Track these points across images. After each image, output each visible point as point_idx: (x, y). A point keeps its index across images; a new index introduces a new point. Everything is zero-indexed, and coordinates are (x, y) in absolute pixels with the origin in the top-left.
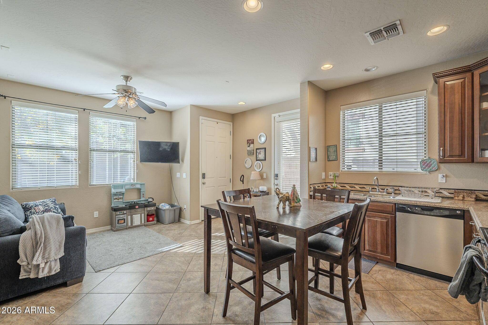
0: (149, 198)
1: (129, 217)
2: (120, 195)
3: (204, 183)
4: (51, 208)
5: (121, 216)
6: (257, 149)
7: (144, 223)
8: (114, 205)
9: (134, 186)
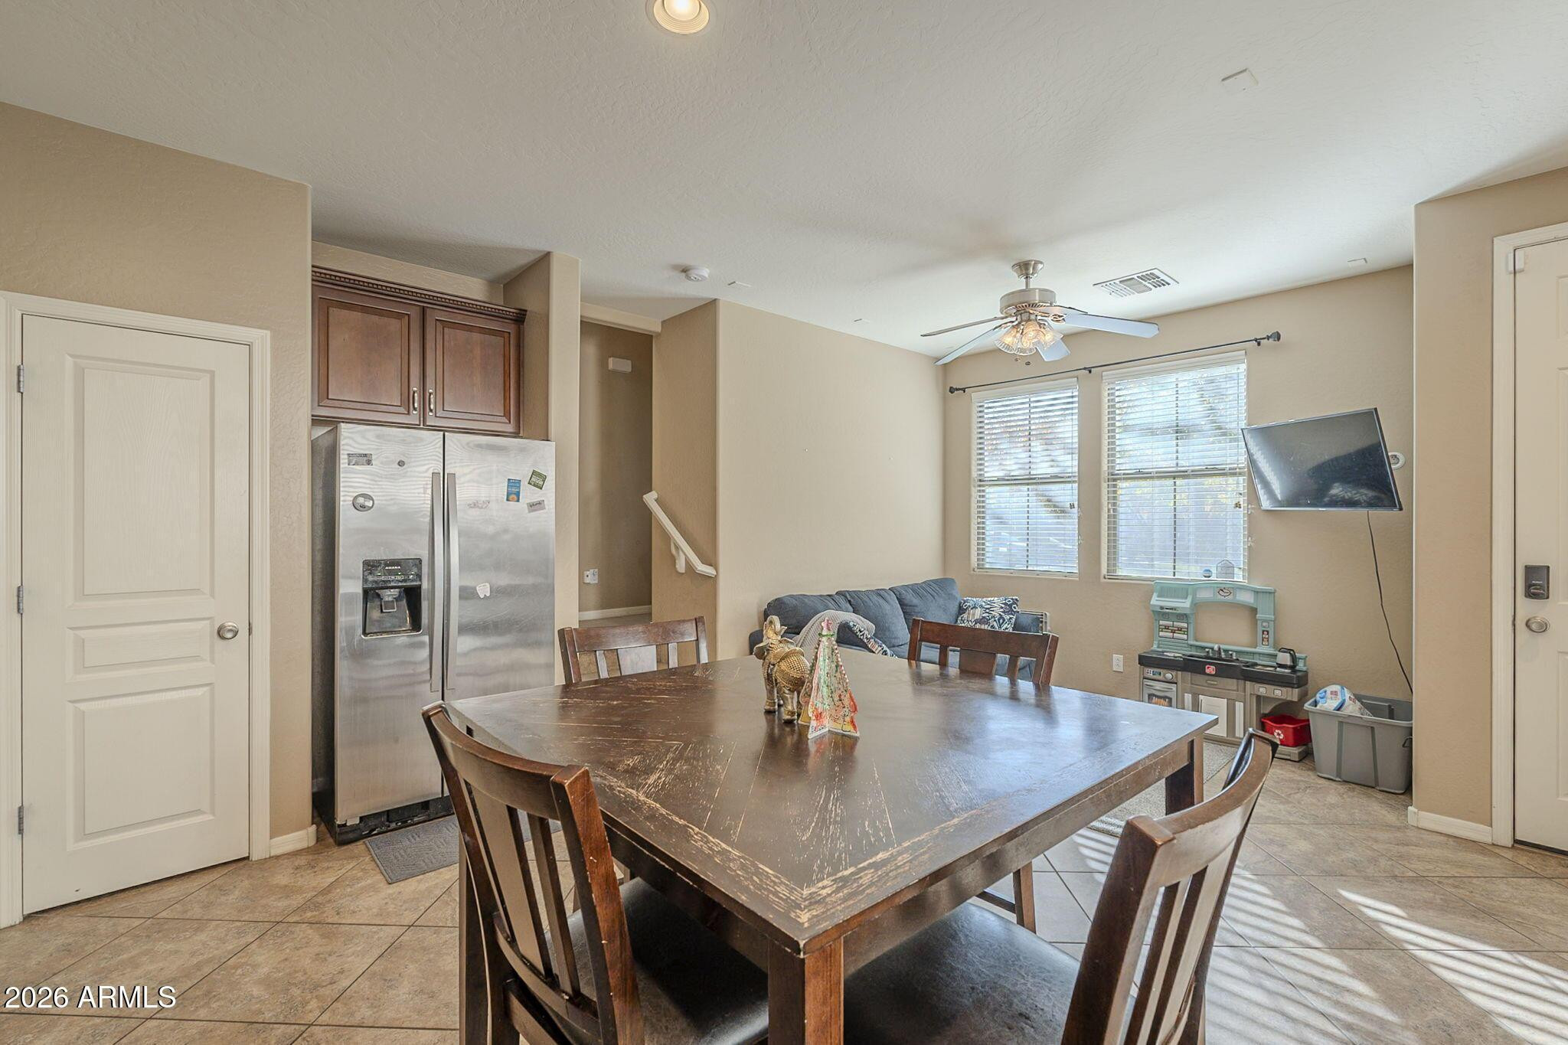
0: (1281, 650)
1: (1188, 698)
2: (1177, 618)
5: (1159, 686)
8: (1158, 647)
9: (1231, 597)
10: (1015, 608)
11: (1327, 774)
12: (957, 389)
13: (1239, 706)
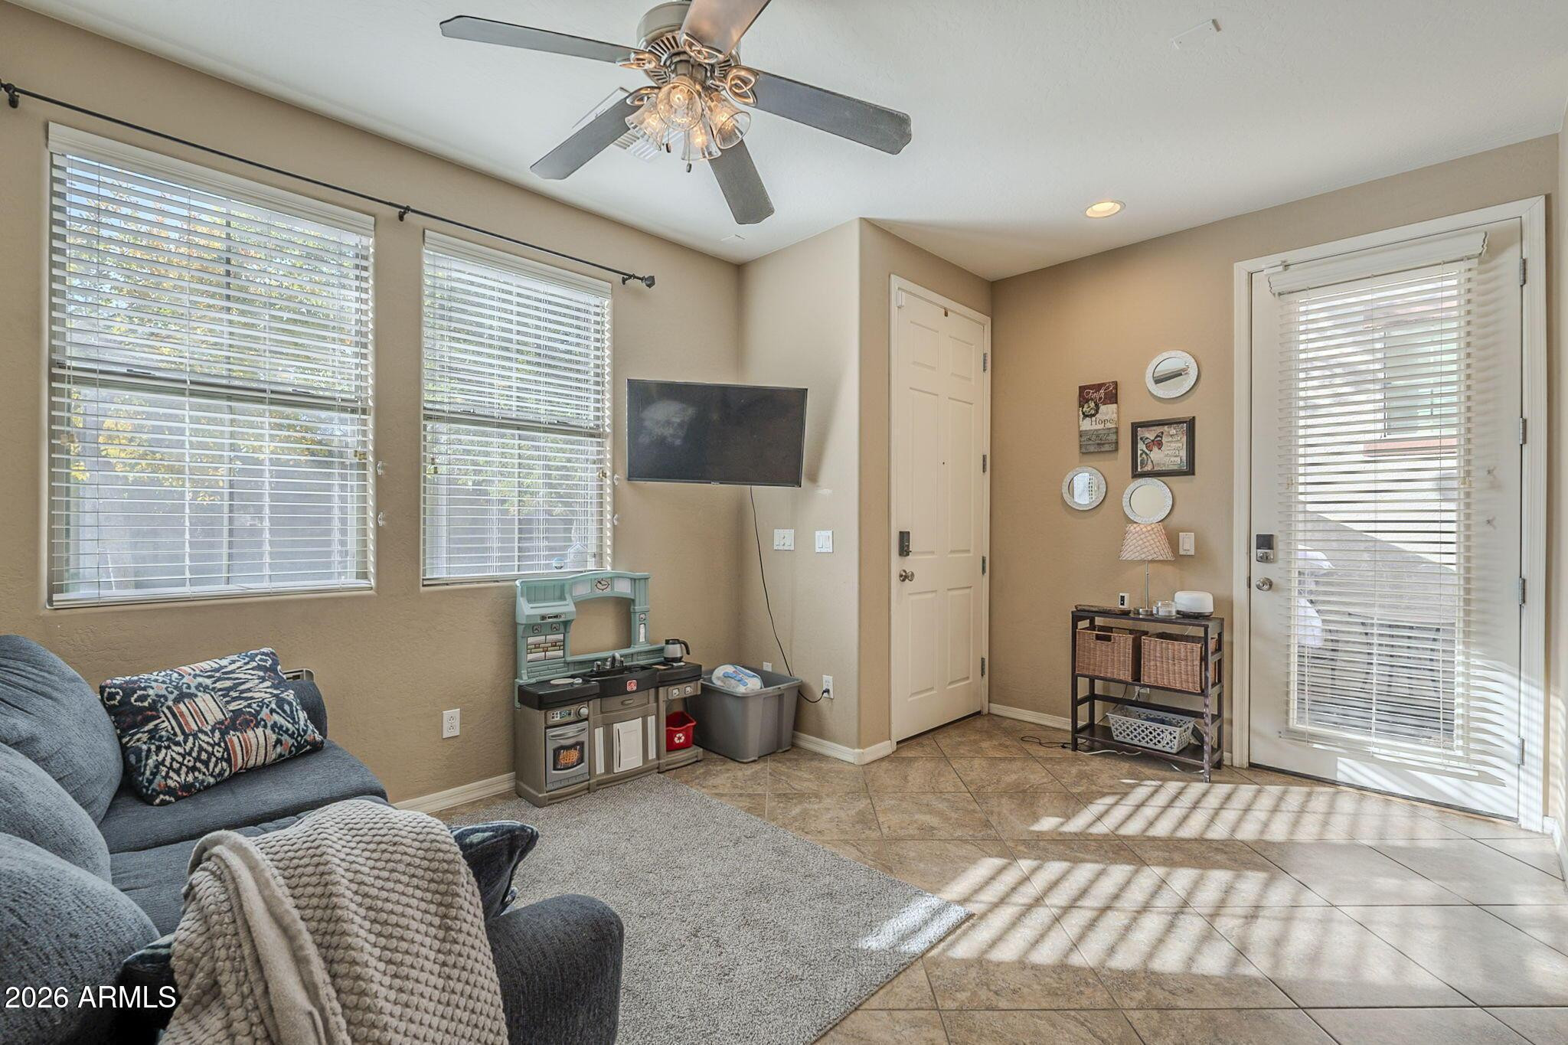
0: (667, 642)
1: (599, 733)
2: (553, 629)
3: (905, 577)
4: (262, 704)
5: (571, 731)
6: (1135, 427)
7: (658, 757)
9: (609, 589)
13: (651, 721)
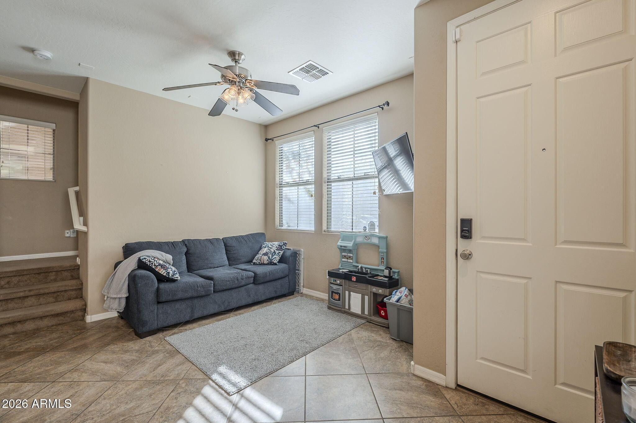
0: (386, 268)
1: (347, 293)
2: (348, 252)
5: (335, 287)
8: (341, 267)
9: (369, 240)
10: (284, 247)
11: (394, 337)
12: (269, 139)
13: (366, 298)
